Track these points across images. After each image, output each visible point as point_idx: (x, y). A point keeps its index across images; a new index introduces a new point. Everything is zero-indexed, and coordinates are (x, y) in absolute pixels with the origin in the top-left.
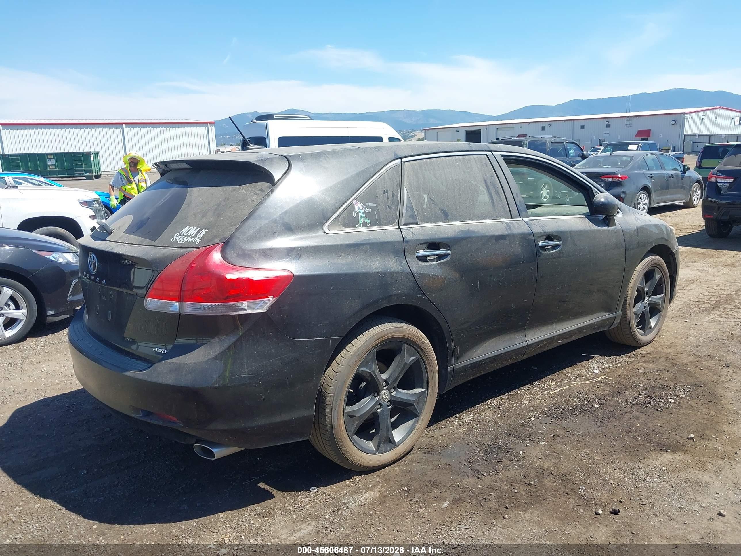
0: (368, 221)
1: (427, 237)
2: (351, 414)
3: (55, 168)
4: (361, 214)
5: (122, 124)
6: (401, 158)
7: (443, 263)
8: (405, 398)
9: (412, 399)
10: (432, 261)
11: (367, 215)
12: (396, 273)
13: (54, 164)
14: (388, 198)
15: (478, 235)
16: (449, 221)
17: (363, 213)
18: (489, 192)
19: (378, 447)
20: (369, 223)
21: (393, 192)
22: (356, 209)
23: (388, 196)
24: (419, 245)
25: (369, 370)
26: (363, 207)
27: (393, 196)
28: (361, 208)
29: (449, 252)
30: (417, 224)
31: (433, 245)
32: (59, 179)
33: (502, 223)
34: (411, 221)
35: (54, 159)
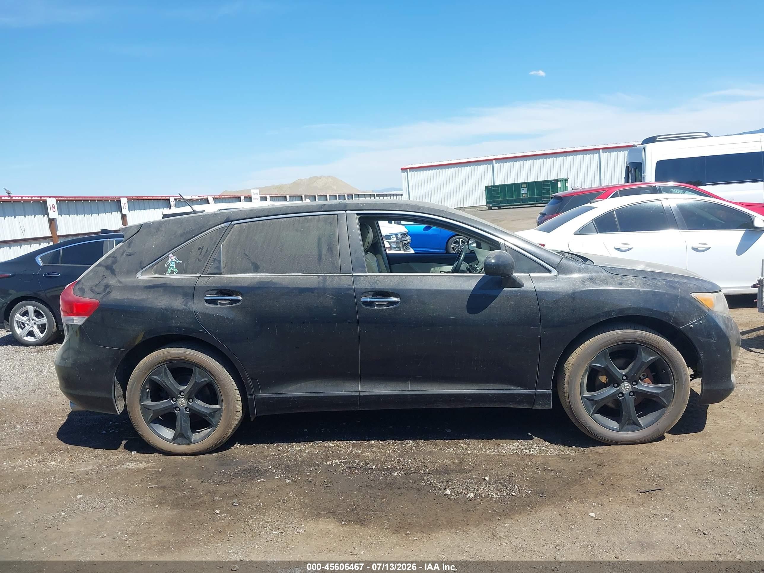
0: (176, 270)
1: (218, 285)
2: (146, 407)
3: (527, 196)
4: (171, 265)
5: (599, 149)
6: (232, 221)
7: (231, 307)
8: (199, 409)
9: (206, 411)
10: (221, 304)
11: (177, 265)
12: (178, 310)
13: (527, 192)
14: (201, 253)
15: (278, 286)
16: (258, 273)
17: (174, 264)
18: (319, 248)
19: (175, 438)
20: (176, 272)
21: (208, 248)
22: (169, 261)
23: (201, 251)
24: (209, 290)
25: (161, 379)
26: (176, 260)
27: (207, 252)
28: (174, 260)
29: (240, 298)
30: (221, 274)
31: (223, 291)
32: (530, 206)
33: (319, 277)
34: (216, 271)
35: (527, 188)
